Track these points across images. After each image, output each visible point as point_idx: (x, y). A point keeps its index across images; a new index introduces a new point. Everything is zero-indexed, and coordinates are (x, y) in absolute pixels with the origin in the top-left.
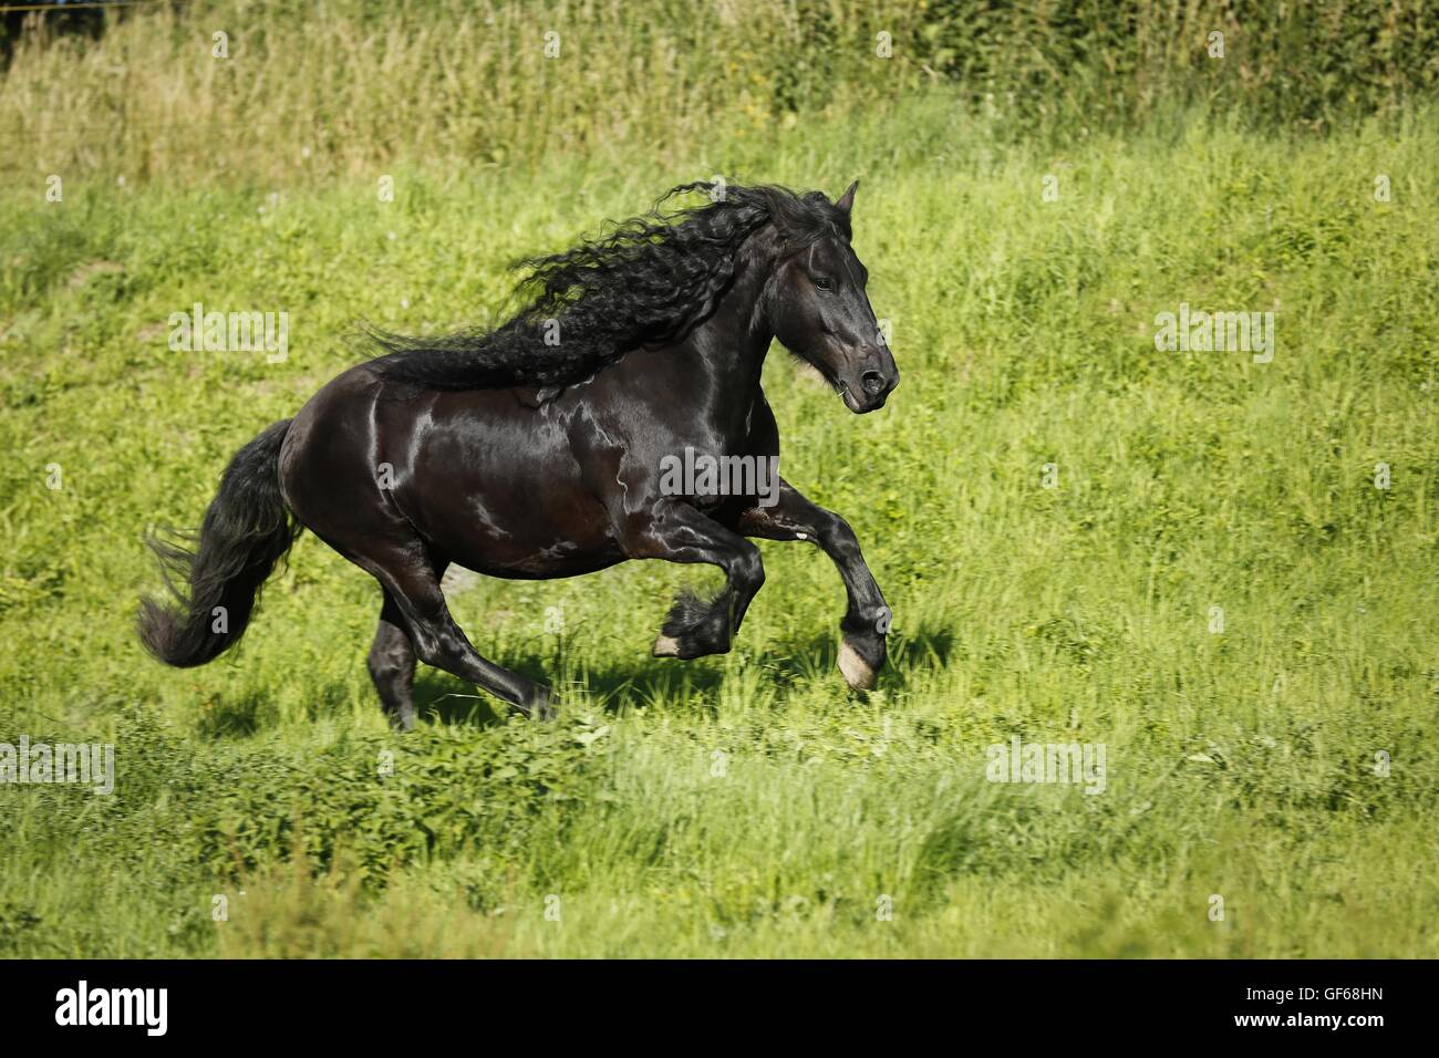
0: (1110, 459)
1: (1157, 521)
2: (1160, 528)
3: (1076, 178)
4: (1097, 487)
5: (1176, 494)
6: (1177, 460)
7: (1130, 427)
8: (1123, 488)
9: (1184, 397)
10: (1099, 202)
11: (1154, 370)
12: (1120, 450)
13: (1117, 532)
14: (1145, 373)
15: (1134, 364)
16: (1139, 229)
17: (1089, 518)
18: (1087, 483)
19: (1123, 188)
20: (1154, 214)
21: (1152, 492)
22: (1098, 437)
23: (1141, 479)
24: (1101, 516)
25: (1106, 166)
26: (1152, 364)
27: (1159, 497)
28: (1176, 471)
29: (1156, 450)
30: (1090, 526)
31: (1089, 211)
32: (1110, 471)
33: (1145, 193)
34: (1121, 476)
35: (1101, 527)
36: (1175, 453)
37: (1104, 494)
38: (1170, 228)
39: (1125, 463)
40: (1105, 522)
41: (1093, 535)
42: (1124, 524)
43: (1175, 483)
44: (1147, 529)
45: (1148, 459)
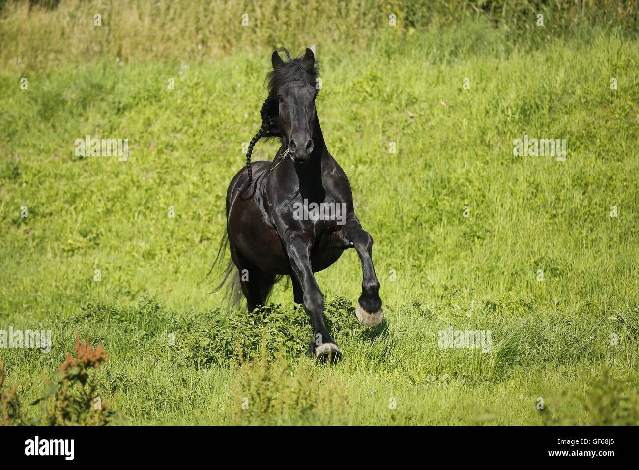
0: (564, 186)
1: (585, 214)
2: (587, 217)
3: (547, 60)
4: (558, 198)
5: (594, 202)
6: (594, 187)
7: (572, 171)
8: (571, 199)
9: (596, 159)
10: (557, 70)
11: (582, 146)
12: (569, 182)
13: (568, 218)
14: (579, 147)
15: (574, 144)
16: (575, 83)
17: (554, 212)
18: (554, 197)
19: (568, 64)
20: (582, 76)
21: (583, 200)
22: (558, 176)
23: (578, 196)
24: (560, 212)
25: (560, 54)
26: (582, 143)
27: (586, 203)
28: (593, 192)
29: (584, 182)
30: (555, 216)
31: (553, 75)
32: (564, 191)
33: (578, 67)
34: (569, 194)
35: (560, 216)
36: (592, 184)
37: (561, 202)
38: (590, 83)
39: (570, 188)
40: (562, 214)
41: (557, 220)
42: (570, 215)
43: (593, 197)
44: (581, 217)
45: (581, 186)
